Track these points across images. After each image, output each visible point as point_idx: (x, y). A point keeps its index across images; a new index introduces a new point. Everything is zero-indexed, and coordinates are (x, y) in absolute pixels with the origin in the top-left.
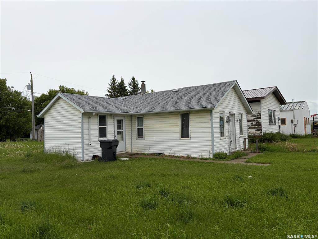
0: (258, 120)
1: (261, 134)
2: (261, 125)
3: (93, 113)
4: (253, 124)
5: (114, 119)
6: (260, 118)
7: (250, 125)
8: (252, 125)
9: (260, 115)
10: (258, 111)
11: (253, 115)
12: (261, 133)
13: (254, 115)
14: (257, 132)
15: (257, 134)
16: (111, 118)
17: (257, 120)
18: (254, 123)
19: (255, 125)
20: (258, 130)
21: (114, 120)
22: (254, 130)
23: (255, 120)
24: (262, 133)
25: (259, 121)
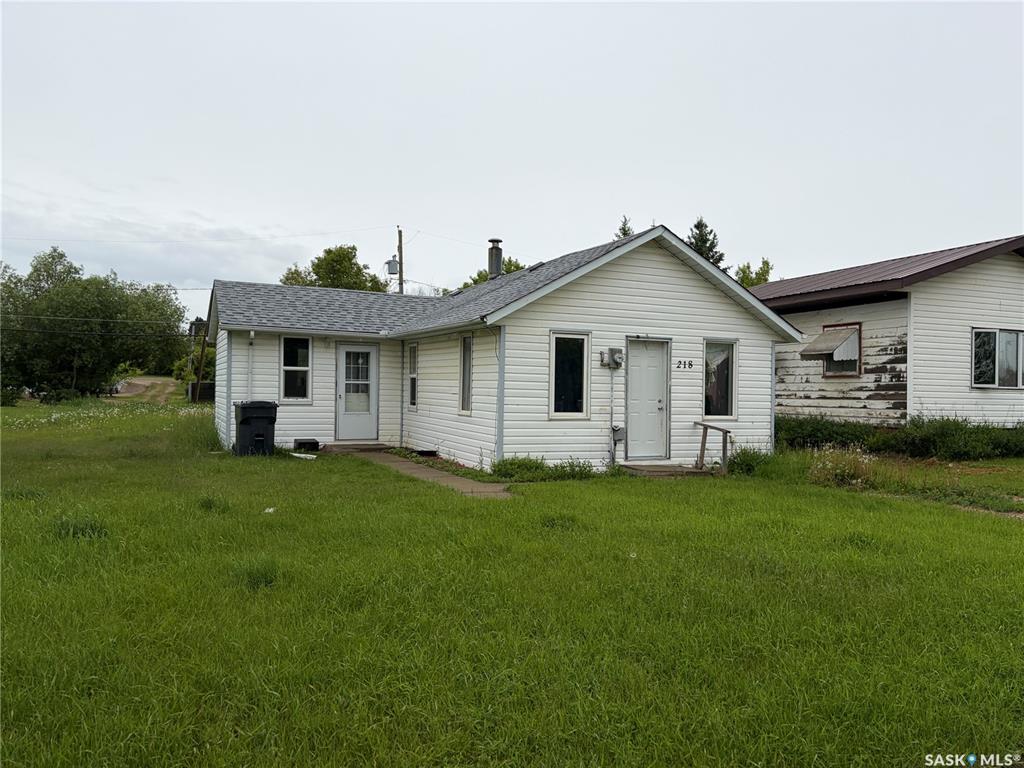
0: (900, 367)
1: (903, 422)
2: (904, 387)
3: (249, 331)
4: (880, 381)
5: (336, 348)
6: (904, 360)
7: (872, 386)
8: (879, 388)
9: (905, 350)
10: (900, 332)
11: (882, 350)
12: (904, 416)
13: (886, 349)
14: (891, 413)
15: (892, 422)
16: (328, 347)
17: (893, 369)
18: (886, 379)
19: (887, 387)
20: (895, 407)
21: (336, 353)
22: (880, 405)
23: (889, 366)
24: (908, 418)
25: (901, 371)
